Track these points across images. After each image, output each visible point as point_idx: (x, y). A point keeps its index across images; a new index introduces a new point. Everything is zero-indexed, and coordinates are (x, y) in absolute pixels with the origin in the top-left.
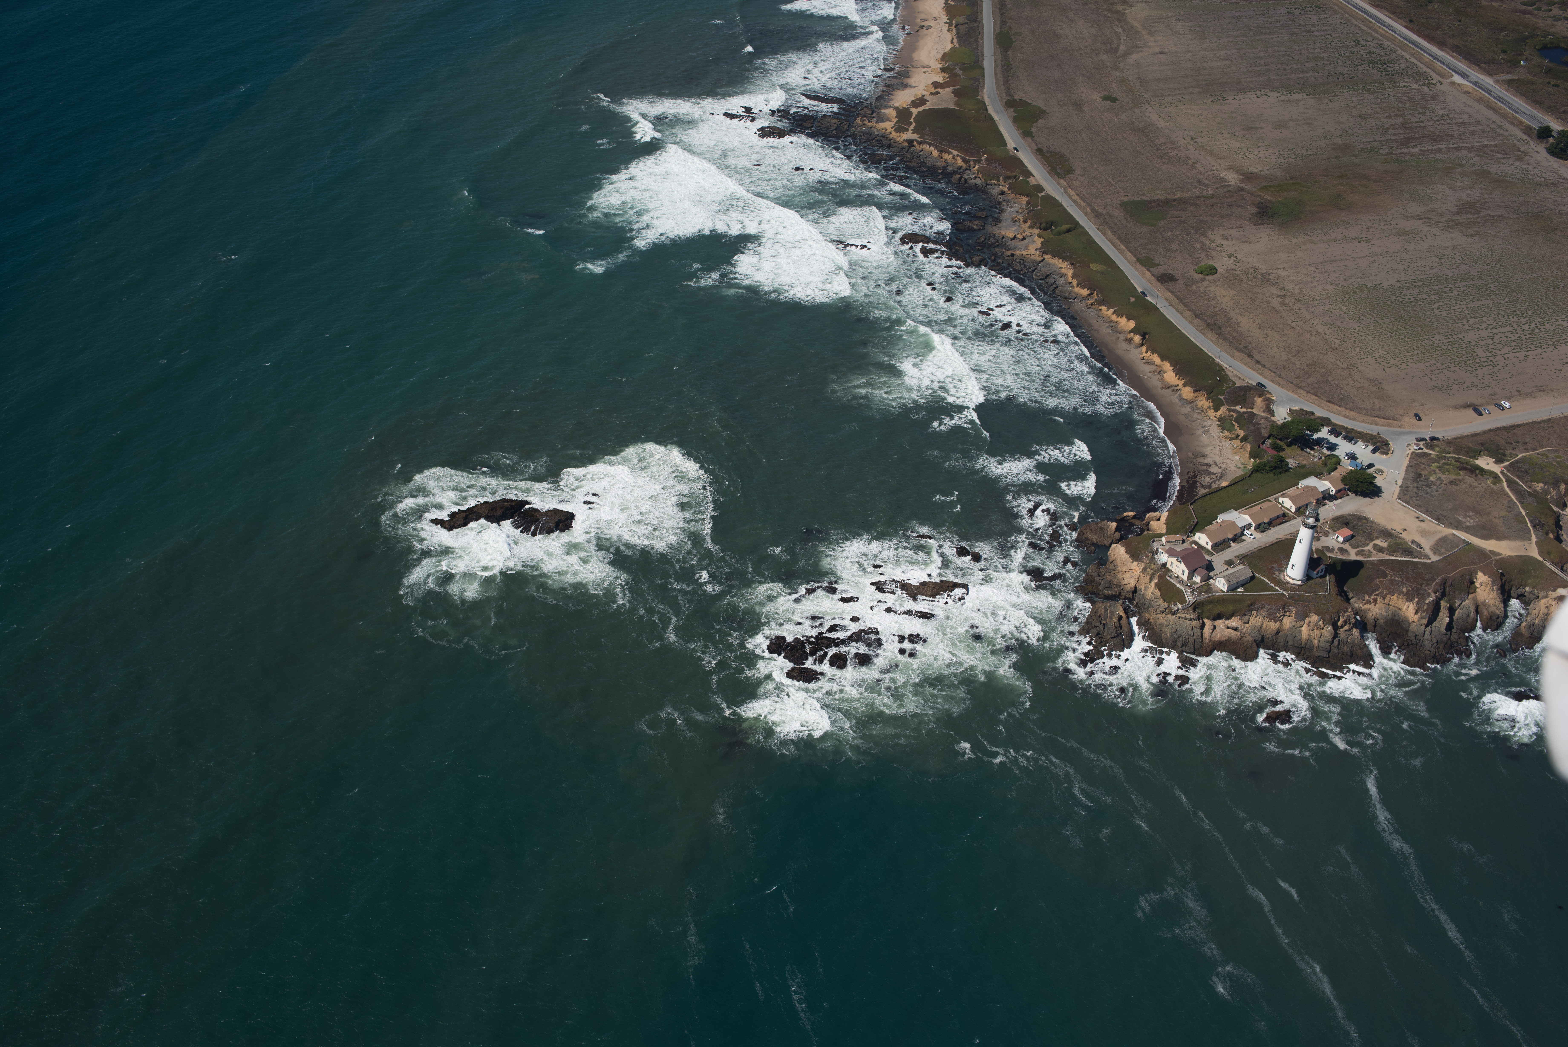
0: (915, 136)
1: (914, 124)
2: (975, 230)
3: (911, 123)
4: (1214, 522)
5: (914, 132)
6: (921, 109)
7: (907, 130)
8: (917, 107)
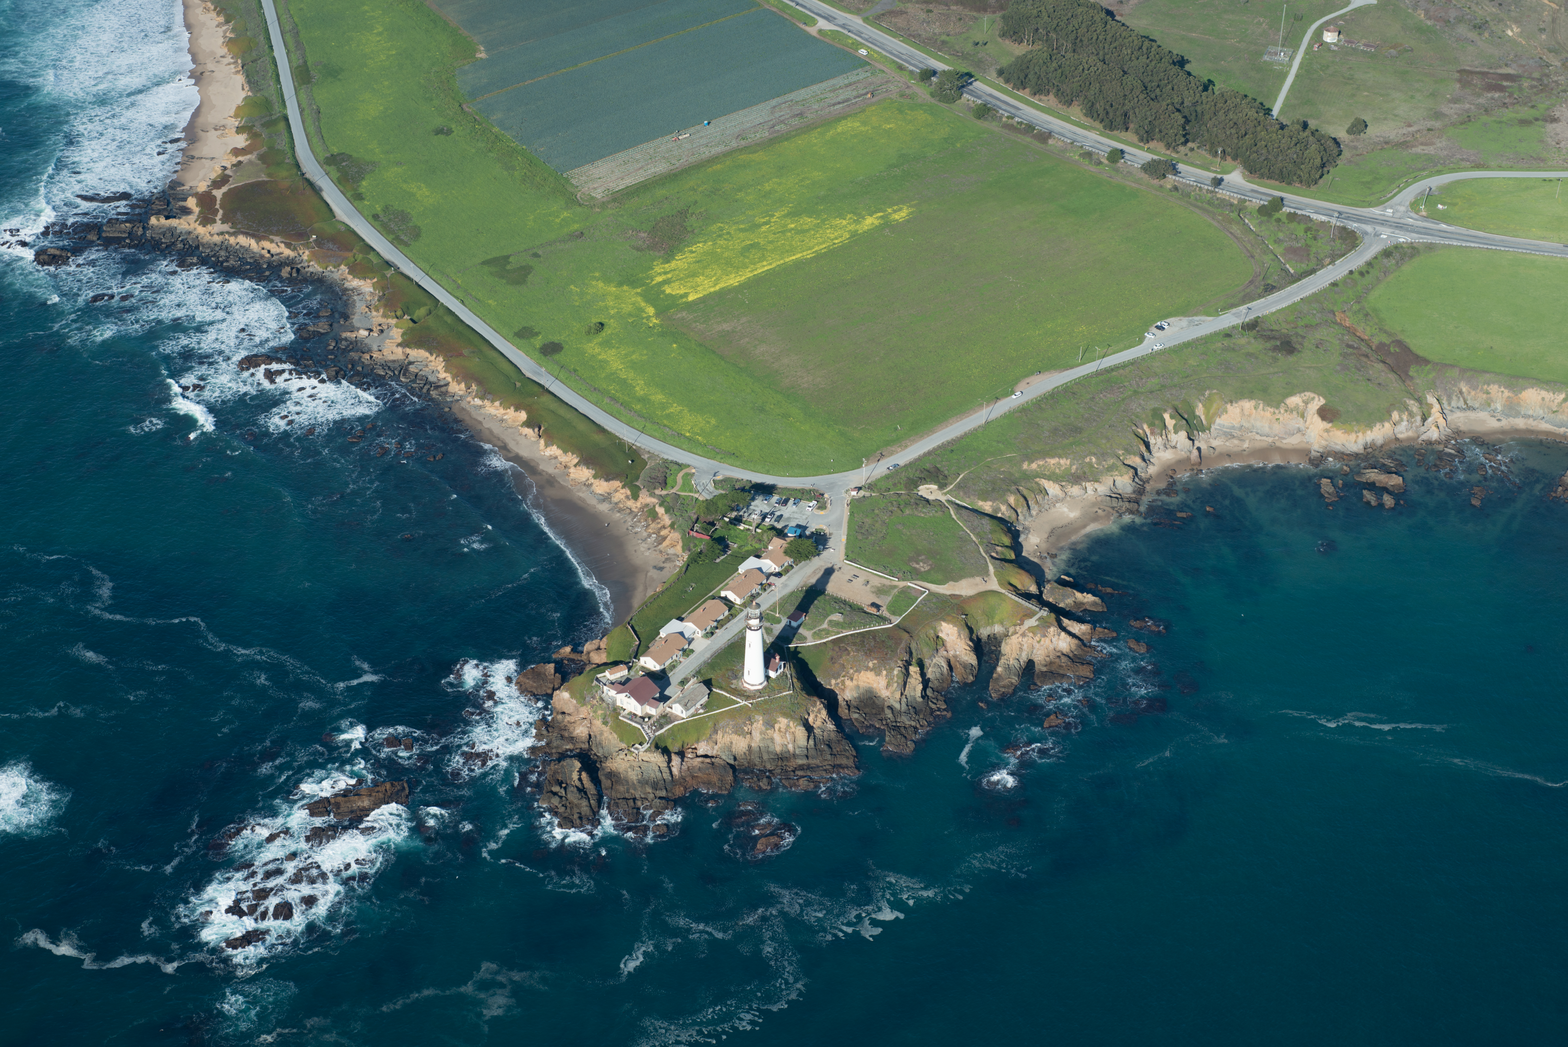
0: (226, 227)
1: (221, 212)
2: (322, 334)
3: (217, 211)
4: (657, 638)
5: (224, 221)
6: (224, 189)
7: (214, 221)
8: (219, 188)
